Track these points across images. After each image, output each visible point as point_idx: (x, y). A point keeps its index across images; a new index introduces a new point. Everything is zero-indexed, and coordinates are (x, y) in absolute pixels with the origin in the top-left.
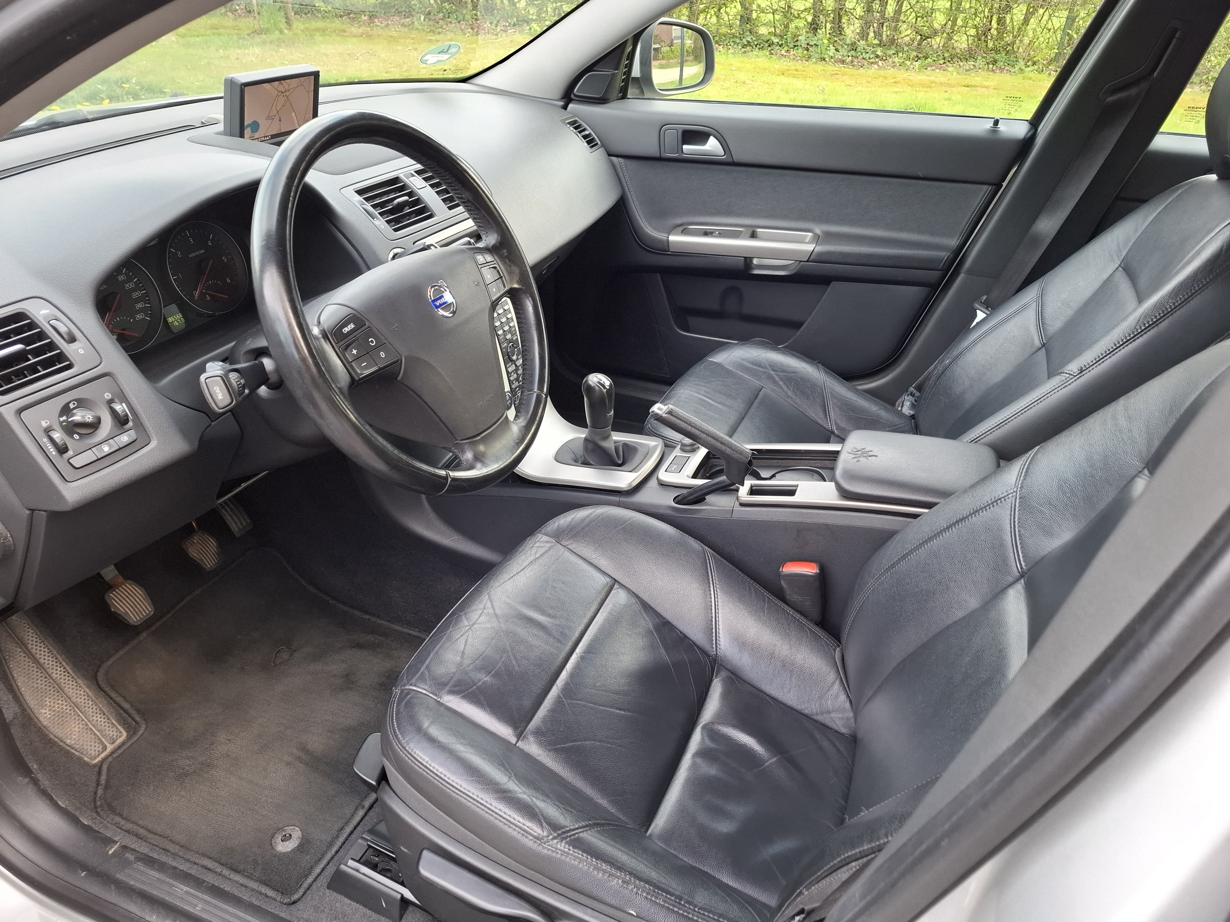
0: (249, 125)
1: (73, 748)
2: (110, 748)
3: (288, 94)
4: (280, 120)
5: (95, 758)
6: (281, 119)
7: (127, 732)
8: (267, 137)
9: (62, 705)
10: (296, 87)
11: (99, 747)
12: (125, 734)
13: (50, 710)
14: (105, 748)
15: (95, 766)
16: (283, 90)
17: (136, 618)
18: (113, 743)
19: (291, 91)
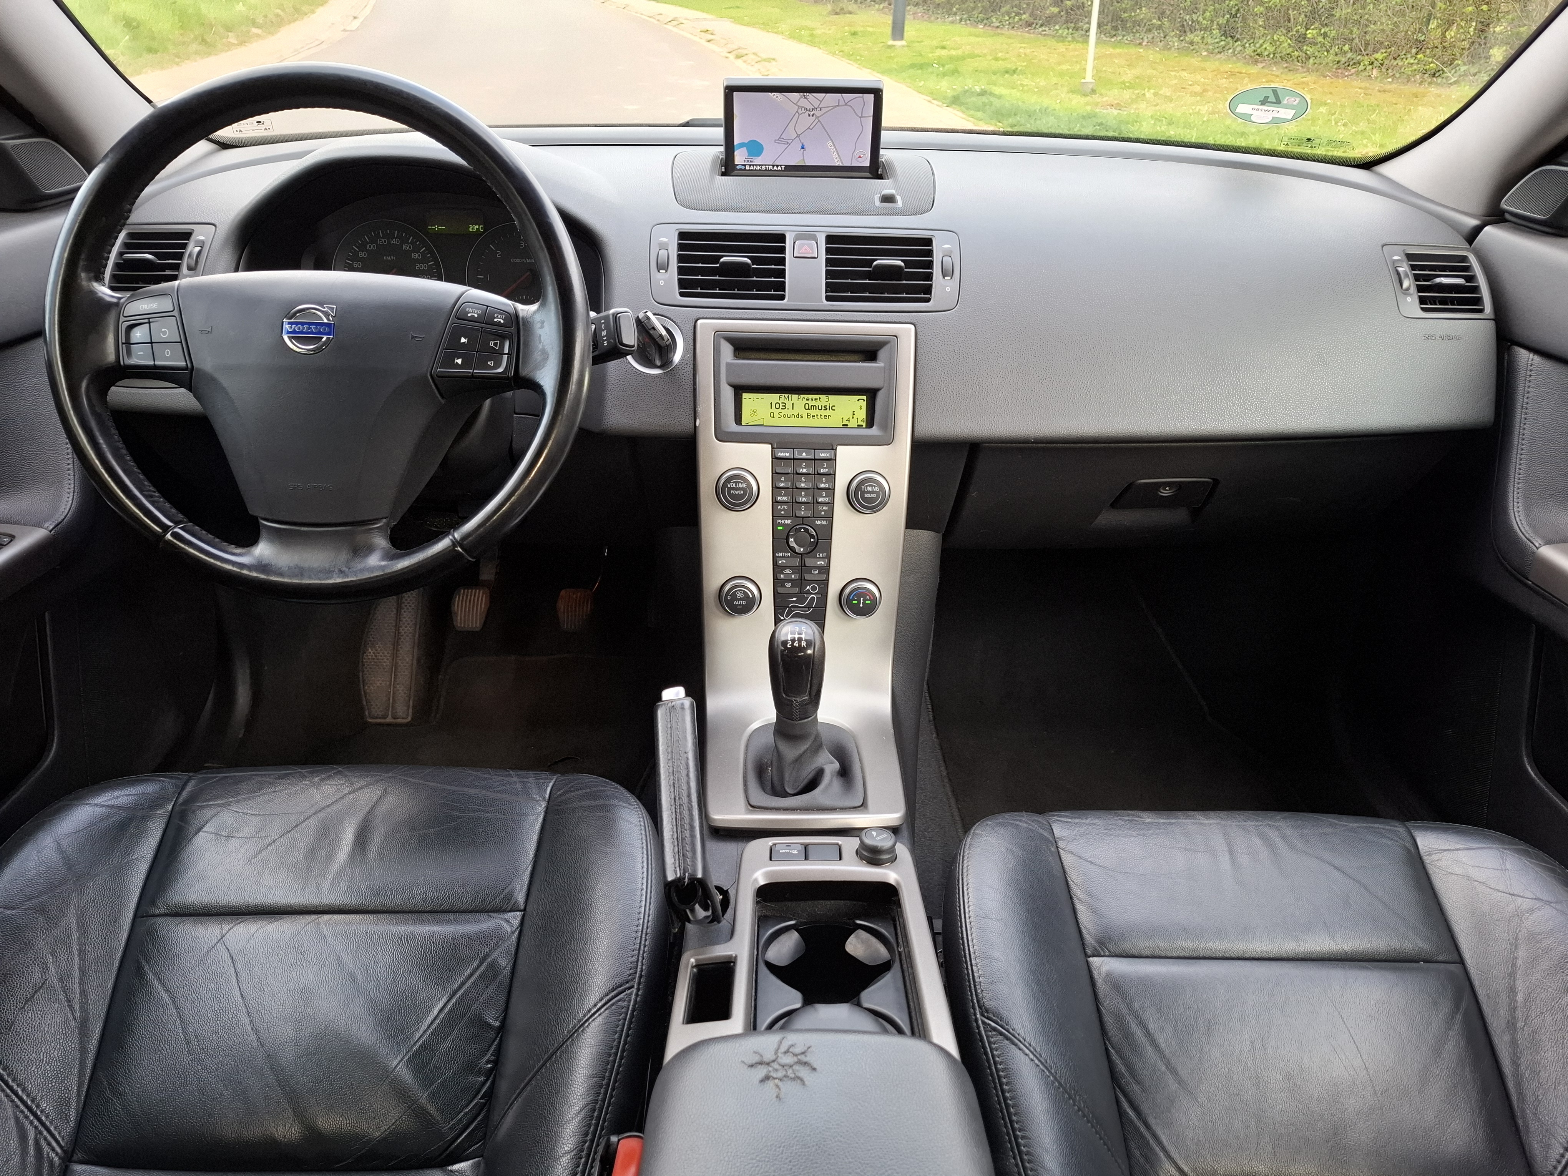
0: (742, 145)
1: (366, 697)
2: (389, 720)
3: (817, 113)
4: (803, 148)
5: (373, 718)
6: (806, 147)
7: (412, 719)
8: (777, 166)
9: (385, 656)
10: (835, 107)
11: (381, 711)
12: (409, 719)
13: (374, 653)
14: (384, 717)
15: (367, 722)
16: (809, 107)
17: (461, 624)
18: (395, 719)
19: (824, 110)
